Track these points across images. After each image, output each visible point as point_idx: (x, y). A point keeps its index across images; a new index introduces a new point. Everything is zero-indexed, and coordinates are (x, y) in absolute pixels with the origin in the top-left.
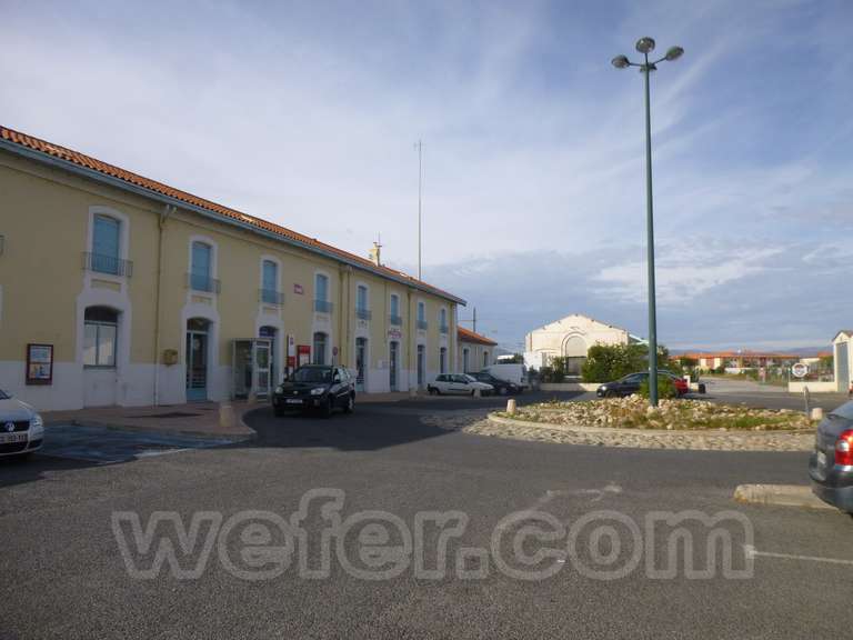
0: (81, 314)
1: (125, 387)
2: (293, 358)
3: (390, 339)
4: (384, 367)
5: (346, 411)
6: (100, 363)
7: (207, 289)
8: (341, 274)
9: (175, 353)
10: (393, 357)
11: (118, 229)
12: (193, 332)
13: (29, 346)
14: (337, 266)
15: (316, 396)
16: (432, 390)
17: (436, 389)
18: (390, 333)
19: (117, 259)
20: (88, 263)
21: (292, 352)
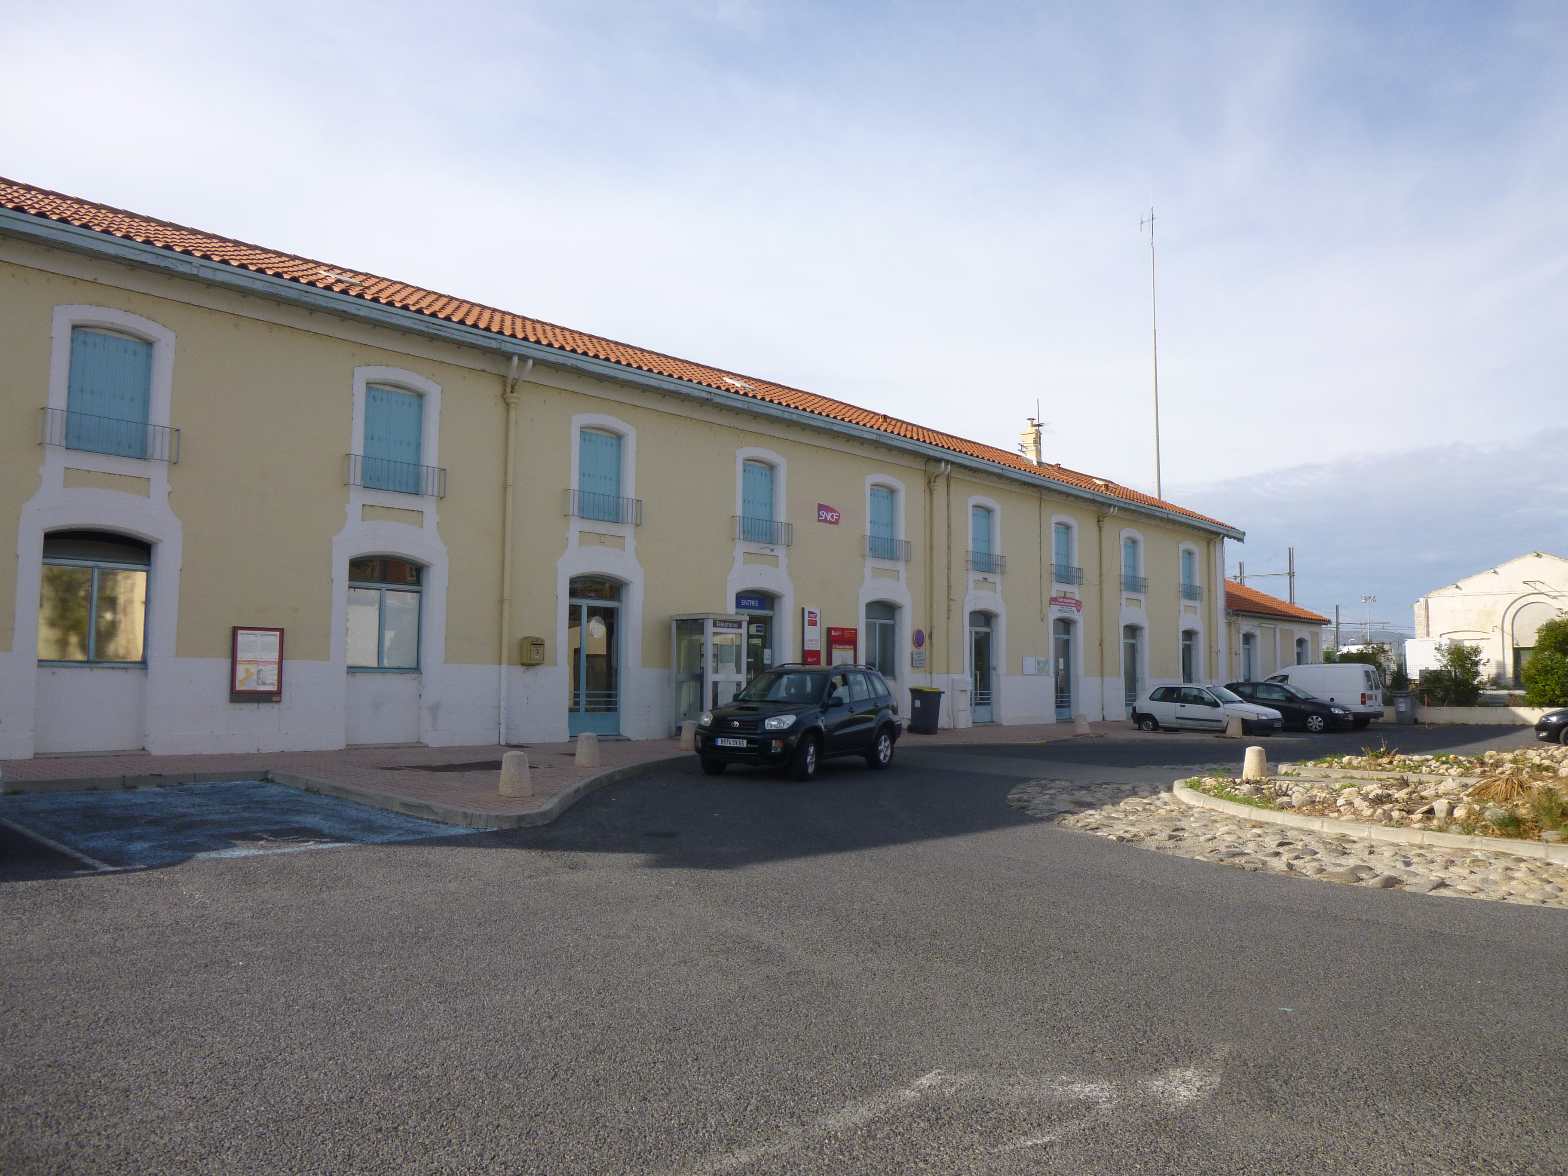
0: (341, 571)
1: (435, 709)
2: (816, 654)
3: (1055, 613)
4: (1041, 670)
5: (874, 764)
6: (386, 663)
7: (616, 517)
8: (930, 483)
9: (538, 644)
10: (1064, 649)
11: (421, 407)
12: (585, 604)
13: (235, 630)
14: (919, 465)
15: (778, 734)
16: (1141, 719)
17: (1149, 717)
18: (1053, 600)
19: (418, 465)
20: (356, 475)
21: (815, 639)
